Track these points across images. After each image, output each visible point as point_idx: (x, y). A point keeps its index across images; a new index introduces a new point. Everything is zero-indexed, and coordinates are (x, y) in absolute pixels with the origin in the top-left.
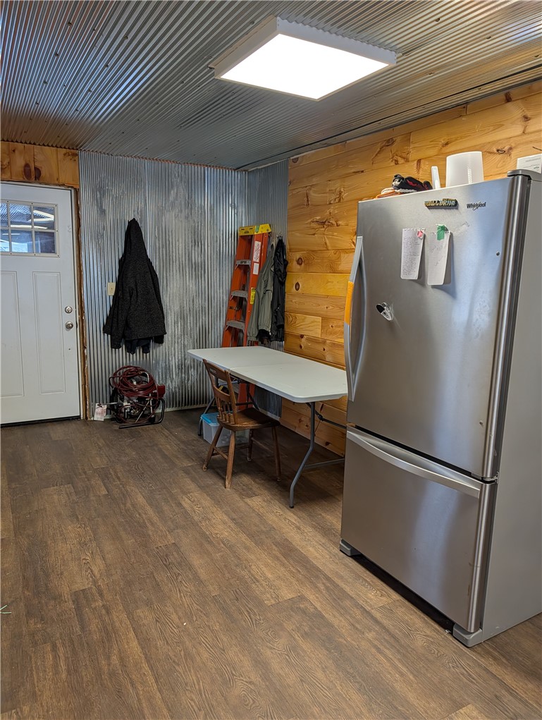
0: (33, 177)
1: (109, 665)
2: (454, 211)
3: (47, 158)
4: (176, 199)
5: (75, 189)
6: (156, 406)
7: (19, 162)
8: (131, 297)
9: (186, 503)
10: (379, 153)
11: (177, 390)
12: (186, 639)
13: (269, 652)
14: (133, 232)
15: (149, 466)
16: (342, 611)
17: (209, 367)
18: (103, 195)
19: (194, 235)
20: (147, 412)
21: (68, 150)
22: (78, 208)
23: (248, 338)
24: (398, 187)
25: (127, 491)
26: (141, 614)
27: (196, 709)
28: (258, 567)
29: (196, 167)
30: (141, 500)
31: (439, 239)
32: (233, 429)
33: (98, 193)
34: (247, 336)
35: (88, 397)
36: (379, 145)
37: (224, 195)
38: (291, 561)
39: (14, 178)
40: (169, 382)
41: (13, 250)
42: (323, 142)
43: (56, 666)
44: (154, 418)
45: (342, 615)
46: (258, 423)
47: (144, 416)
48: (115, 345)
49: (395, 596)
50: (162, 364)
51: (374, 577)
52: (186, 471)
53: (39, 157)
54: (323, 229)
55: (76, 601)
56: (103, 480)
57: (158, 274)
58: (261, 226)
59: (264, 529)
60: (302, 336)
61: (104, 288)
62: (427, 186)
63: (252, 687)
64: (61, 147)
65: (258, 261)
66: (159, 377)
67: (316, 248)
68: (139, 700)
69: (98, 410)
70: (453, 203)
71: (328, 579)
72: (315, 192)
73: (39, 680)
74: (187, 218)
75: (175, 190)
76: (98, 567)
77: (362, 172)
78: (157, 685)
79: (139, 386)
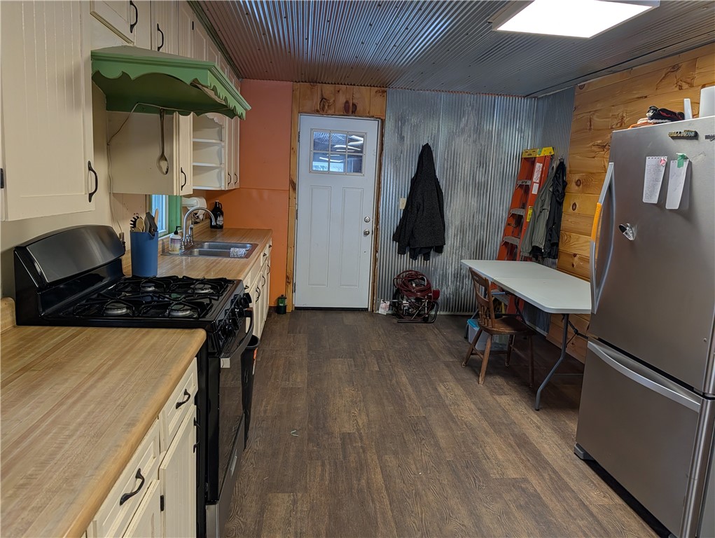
0: (351, 111)
1: (359, 485)
2: (695, 142)
3: (364, 95)
4: (466, 125)
5: (382, 120)
6: (431, 308)
7: (342, 100)
8: (418, 210)
9: (441, 389)
10: (663, 79)
11: (452, 296)
12: (419, 483)
13: (484, 510)
14: (426, 155)
15: (416, 356)
16: (560, 499)
17: (474, 274)
18: (403, 124)
19: (480, 157)
20: (422, 312)
21: (379, 88)
22: (382, 136)
23: (521, 254)
24: (652, 118)
25: (394, 371)
26: (388, 459)
27: (416, 529)
28: (492, 449)
29: (487, 96)
30: (404, 379)
31: (679, 166)
32: (491, 333)
33: (400, 123)
34: (520, 252)
35: (376, 293)
36: (665, 71)
37: (512, 121)
38: (524, 451)
39: (336, 113)
40: (445, 288)
41: (331, 170)
42: (610, 69)
43: (322, 476)
44: (428, 318)
45: (559, 501)
46: (515, 330)
47: (419, 315)
48: (401, 251)
49: (618, 500)
50: (440, 271)
51: (602, 481)
52: (447, 365)
53: (357, 95)
54: (603, 153)
55: (343, 439)
56: (377, 360)
57: (443, 192)
58: (544, 149)
59: (505, 422)
60: (575, 255)
61: (396, 202)
62: (681, 116)
63: (464, 528)
64: (374, 86)
65: (538, 181)
66: (436, 283)
67: (595, 171)
68: (375, 511)
69: (383, 305)
70: (693, 134)
71: (555, 472)
72: (598, 117)
73: (310, 481)
74: (475, 142)
75: (466, 118)
76: (363, 419)
77: (646, 97)
78: (391, 506)
79: (417, 288)
